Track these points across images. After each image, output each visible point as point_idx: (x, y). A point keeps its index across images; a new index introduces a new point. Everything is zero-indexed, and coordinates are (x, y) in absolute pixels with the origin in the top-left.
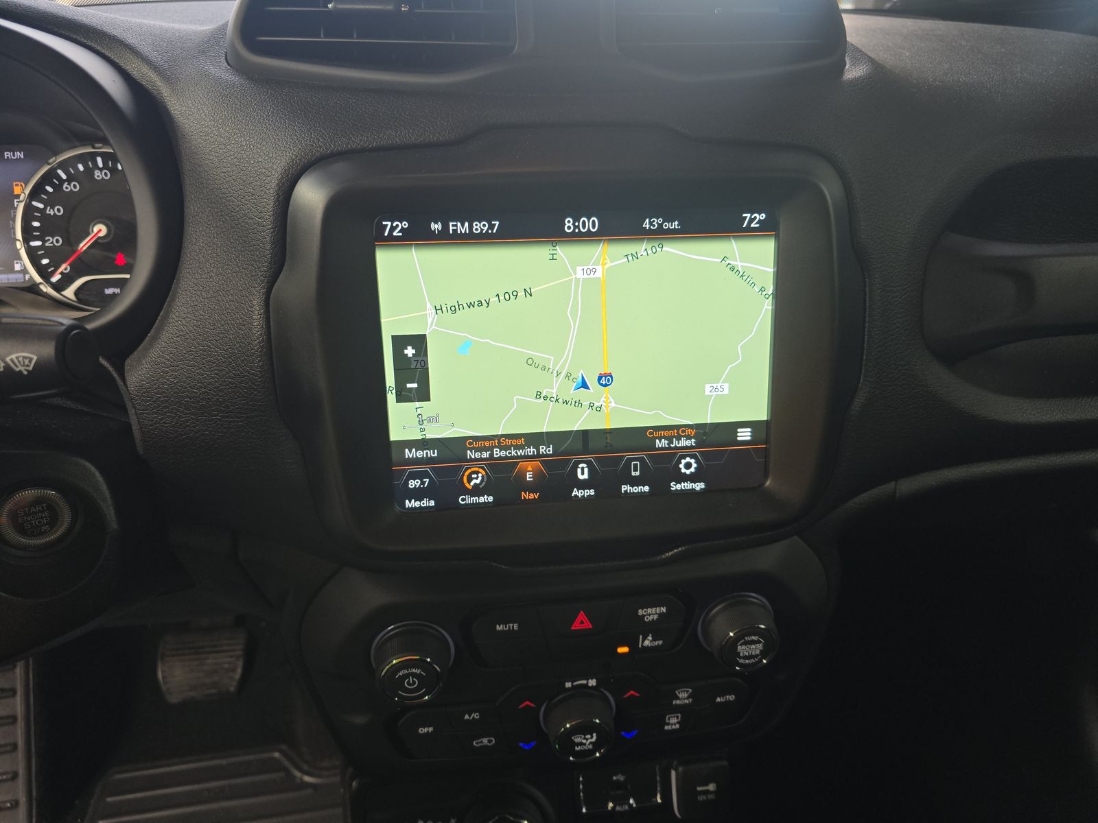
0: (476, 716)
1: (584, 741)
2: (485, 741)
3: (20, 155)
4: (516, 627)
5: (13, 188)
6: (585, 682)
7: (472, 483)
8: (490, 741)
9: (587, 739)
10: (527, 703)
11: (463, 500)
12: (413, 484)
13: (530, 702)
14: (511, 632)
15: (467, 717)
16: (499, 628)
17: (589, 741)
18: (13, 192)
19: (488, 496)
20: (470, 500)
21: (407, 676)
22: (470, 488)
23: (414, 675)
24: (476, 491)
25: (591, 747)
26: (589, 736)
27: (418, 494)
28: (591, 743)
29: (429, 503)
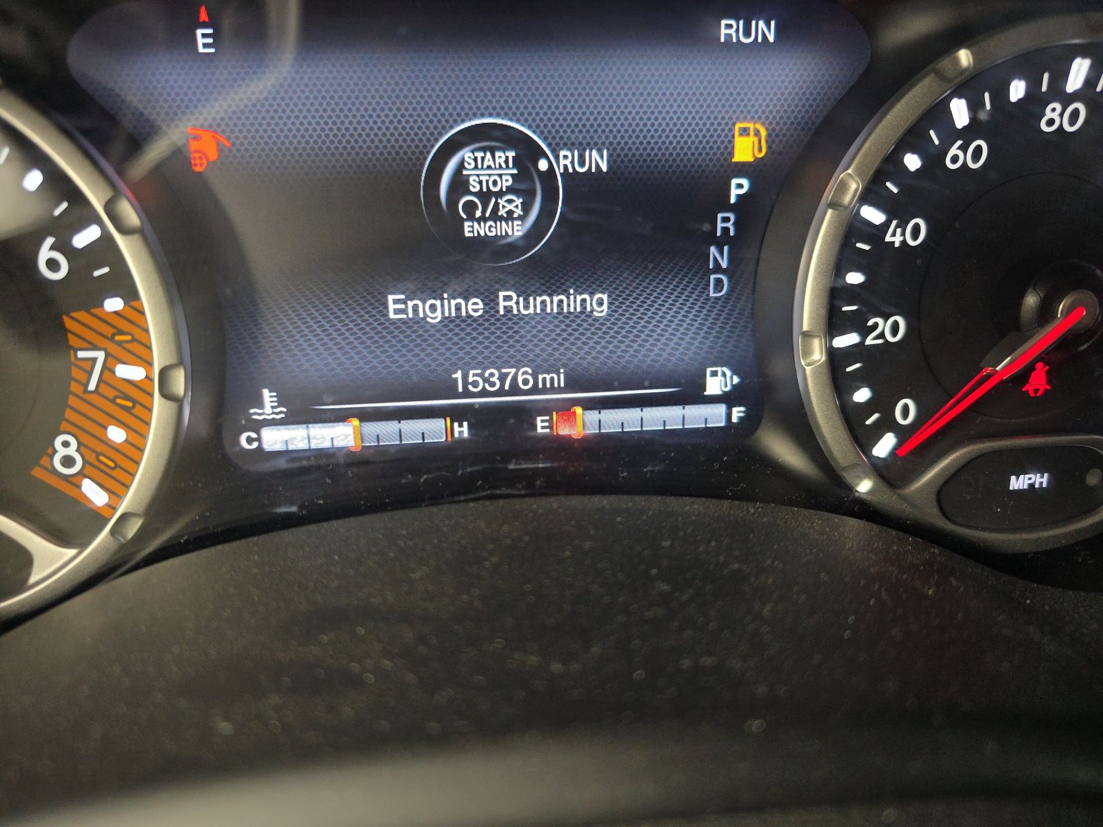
3: (765, 30)
5: (731, 142)
18: (731, 154)
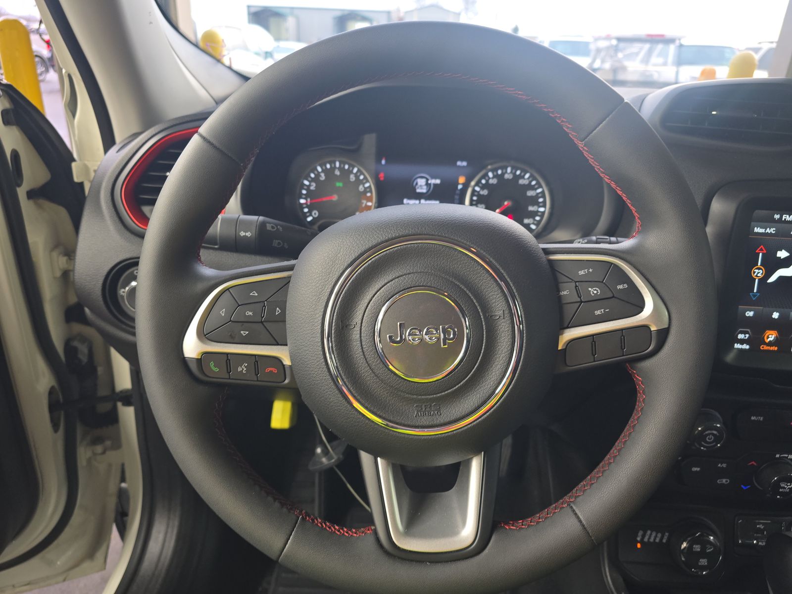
0: (724, 465)
1: (786, 487)
2: (724, 481)
3: (465, 164)
4: (762, 419)
6: (787, 456)
7: (769, 340)
8: (726, 481)
9: (788, 486)
10: (753, 463)
11: (763, 347)
12: (741, 336)
13: (755, 462)
14: (759, 421)
15: (719, 465)
16: (753, 418)
17: (789, 487)
19: (775, 347)
20: (766, 348)
21: (709, 434)
22: (767, 342)
23: (713, 434)
24: (770, 344)
25: (788, 490)
26: (789, 484)
27: (742, 342)
28: (789, 488)
29: (746, 347)
